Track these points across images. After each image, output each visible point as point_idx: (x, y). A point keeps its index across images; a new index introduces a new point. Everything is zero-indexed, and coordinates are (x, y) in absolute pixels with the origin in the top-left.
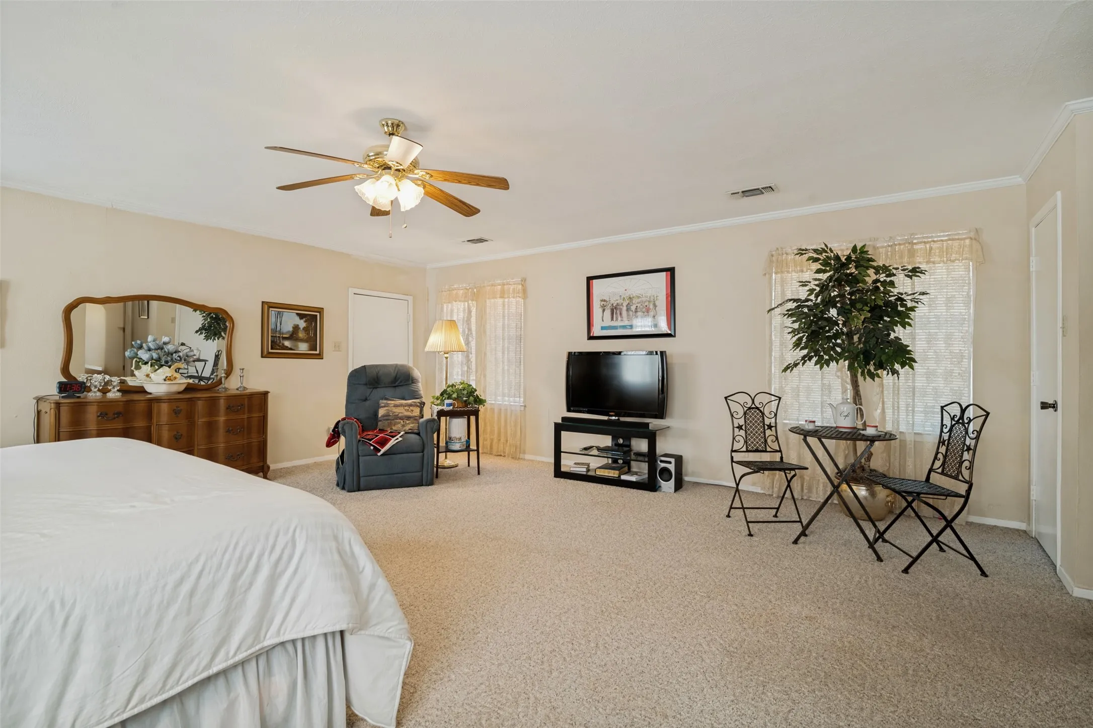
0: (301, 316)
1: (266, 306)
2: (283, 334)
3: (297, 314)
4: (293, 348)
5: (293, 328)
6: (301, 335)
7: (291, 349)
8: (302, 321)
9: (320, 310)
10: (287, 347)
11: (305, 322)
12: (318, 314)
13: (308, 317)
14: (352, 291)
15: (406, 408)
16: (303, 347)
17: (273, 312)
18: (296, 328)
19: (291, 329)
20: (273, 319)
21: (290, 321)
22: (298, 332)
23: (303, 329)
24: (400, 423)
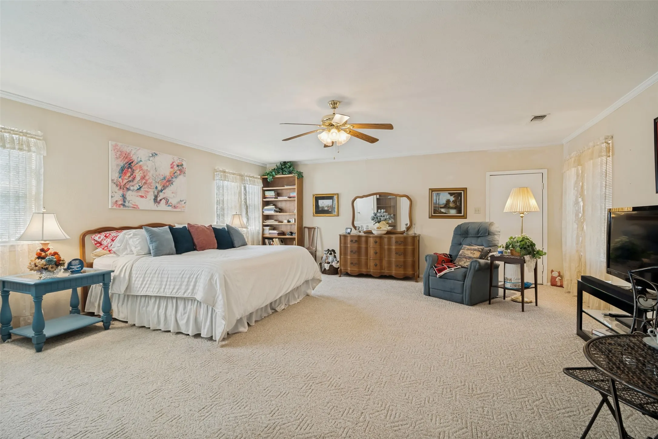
0: (451, 194)
1: (431, 191)
2: (440, 205)
3: (449, 193)
4: (447, 213)
5: (446, 201)
6: (451, 205)
7: (445, 213)
8: (452, 197)
9: (465, 190)
10: (443, 212)
11: (454, 197)
12: (462, 192)
13: (456, 194)
14: (489, 174)
15: (472, 251)
16: (453, 212)
17: (434, 193)
18: (448, 201)
19: (445, 202)
20: (434, 197)
21: (444, 198)
22: (449, 204)
23: (453, 201)
24: (464, 260)
